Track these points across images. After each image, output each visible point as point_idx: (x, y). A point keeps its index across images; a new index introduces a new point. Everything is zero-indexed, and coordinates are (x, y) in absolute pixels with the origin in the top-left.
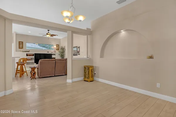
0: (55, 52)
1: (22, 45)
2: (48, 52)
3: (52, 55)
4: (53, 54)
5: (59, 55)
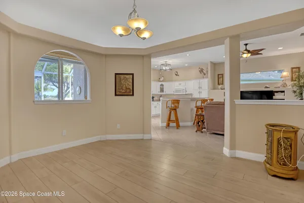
0: (285, 85)
1: (221, 79)
2: (266, 87)
3: (275, 94)
4: (277, 92)
5: (295, 92)
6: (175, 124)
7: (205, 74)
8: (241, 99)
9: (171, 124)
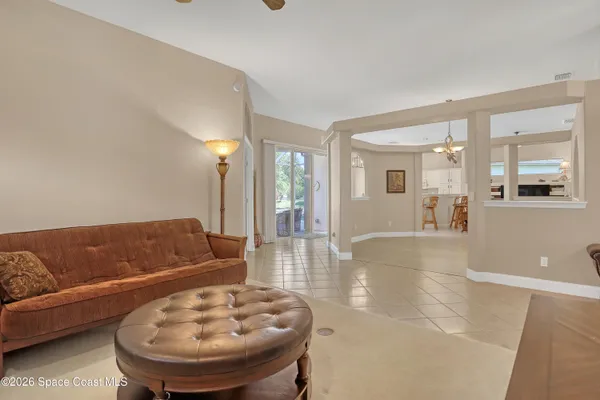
2: (542, 181)
3: (553, 189)
4: (555, 187)
6: (432, 225)
7: (455, 162)
8: (519, 195)
9: (427, 226)
